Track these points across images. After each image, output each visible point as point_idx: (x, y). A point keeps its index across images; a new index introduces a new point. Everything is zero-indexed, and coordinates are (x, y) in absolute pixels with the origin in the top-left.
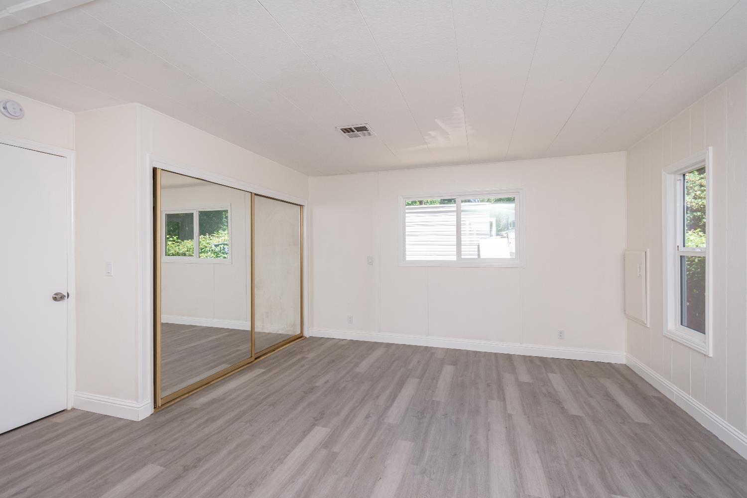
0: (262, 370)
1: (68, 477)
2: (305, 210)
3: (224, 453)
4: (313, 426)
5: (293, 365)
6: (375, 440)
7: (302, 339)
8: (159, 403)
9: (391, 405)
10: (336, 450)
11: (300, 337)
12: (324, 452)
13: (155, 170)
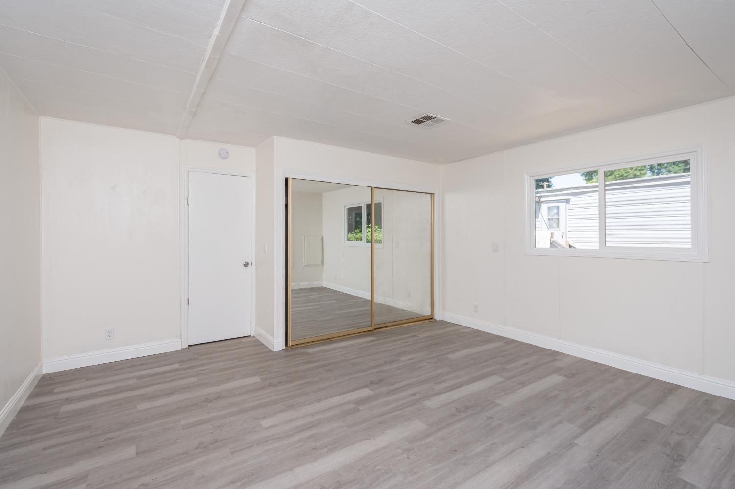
0: (374, 339)
1: (222, 370)
2: (436, 198)
3: (297, 383)
4: (366, 386)
5: (402, 339)
6: (398, 412)
7: (432, 320)
8: (290, 343)
9: (445, 392)
10: (361, 408)
11: (431, 318)
12: (353, 406)
13: (287, 180)
